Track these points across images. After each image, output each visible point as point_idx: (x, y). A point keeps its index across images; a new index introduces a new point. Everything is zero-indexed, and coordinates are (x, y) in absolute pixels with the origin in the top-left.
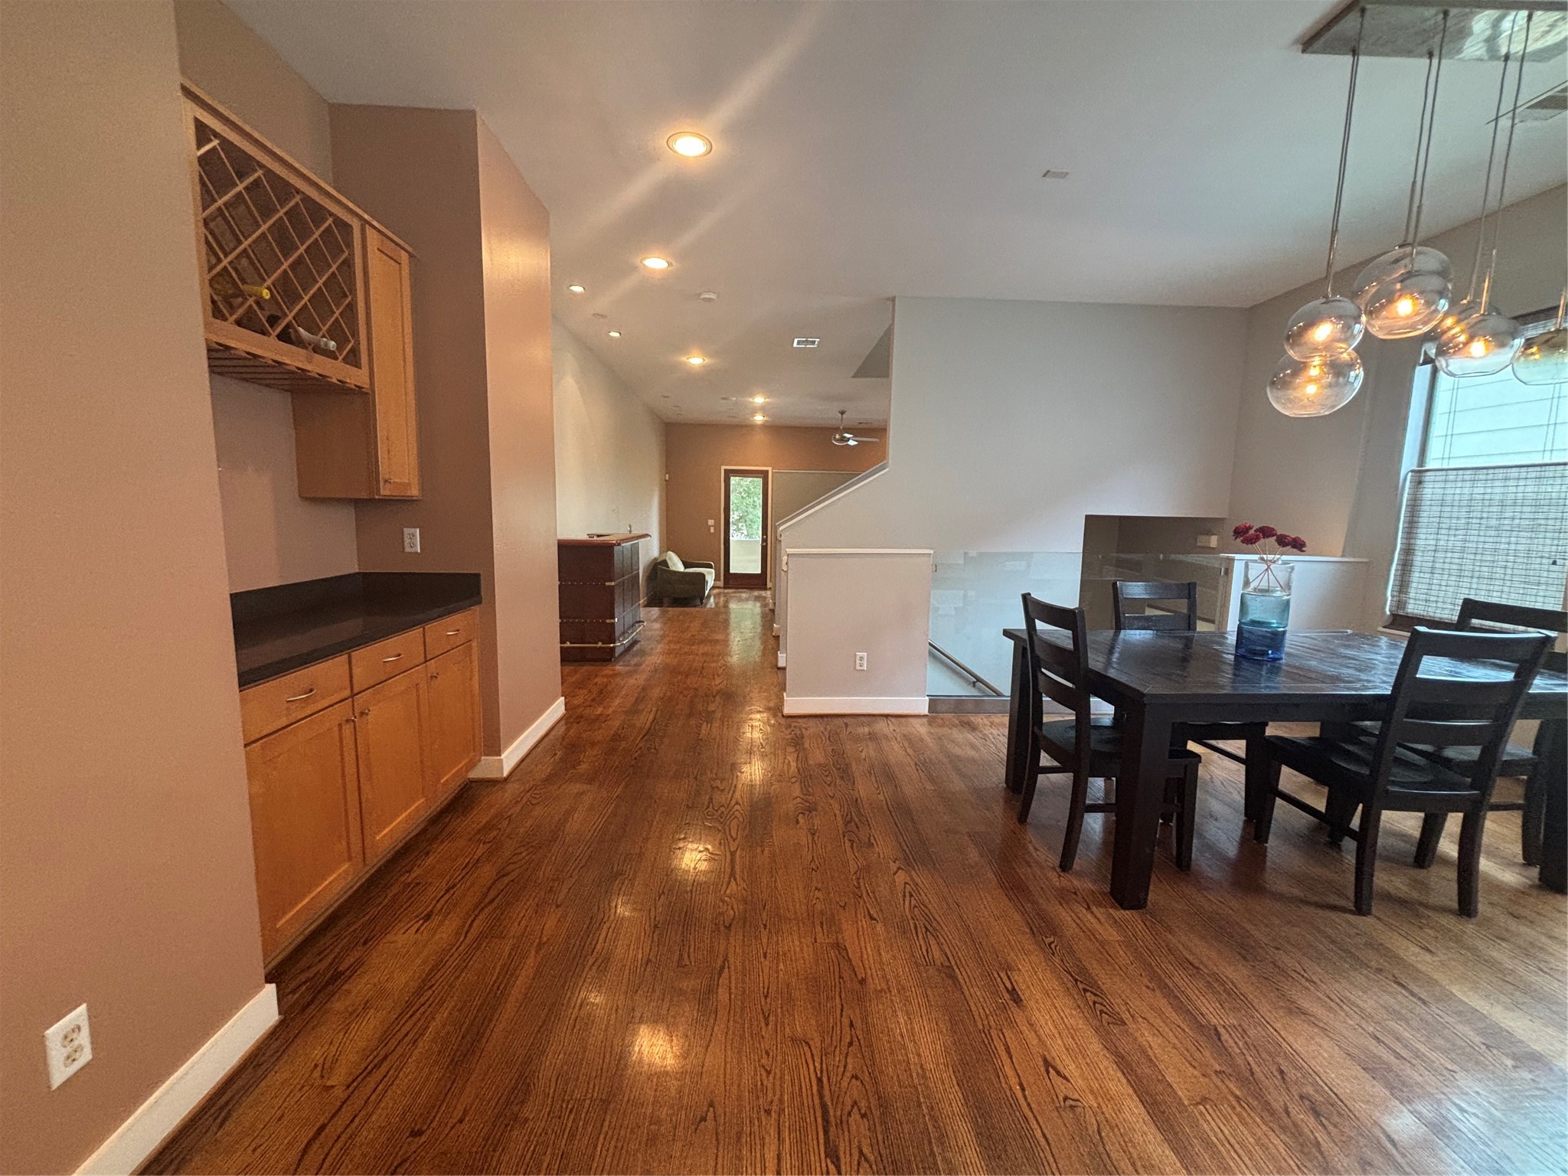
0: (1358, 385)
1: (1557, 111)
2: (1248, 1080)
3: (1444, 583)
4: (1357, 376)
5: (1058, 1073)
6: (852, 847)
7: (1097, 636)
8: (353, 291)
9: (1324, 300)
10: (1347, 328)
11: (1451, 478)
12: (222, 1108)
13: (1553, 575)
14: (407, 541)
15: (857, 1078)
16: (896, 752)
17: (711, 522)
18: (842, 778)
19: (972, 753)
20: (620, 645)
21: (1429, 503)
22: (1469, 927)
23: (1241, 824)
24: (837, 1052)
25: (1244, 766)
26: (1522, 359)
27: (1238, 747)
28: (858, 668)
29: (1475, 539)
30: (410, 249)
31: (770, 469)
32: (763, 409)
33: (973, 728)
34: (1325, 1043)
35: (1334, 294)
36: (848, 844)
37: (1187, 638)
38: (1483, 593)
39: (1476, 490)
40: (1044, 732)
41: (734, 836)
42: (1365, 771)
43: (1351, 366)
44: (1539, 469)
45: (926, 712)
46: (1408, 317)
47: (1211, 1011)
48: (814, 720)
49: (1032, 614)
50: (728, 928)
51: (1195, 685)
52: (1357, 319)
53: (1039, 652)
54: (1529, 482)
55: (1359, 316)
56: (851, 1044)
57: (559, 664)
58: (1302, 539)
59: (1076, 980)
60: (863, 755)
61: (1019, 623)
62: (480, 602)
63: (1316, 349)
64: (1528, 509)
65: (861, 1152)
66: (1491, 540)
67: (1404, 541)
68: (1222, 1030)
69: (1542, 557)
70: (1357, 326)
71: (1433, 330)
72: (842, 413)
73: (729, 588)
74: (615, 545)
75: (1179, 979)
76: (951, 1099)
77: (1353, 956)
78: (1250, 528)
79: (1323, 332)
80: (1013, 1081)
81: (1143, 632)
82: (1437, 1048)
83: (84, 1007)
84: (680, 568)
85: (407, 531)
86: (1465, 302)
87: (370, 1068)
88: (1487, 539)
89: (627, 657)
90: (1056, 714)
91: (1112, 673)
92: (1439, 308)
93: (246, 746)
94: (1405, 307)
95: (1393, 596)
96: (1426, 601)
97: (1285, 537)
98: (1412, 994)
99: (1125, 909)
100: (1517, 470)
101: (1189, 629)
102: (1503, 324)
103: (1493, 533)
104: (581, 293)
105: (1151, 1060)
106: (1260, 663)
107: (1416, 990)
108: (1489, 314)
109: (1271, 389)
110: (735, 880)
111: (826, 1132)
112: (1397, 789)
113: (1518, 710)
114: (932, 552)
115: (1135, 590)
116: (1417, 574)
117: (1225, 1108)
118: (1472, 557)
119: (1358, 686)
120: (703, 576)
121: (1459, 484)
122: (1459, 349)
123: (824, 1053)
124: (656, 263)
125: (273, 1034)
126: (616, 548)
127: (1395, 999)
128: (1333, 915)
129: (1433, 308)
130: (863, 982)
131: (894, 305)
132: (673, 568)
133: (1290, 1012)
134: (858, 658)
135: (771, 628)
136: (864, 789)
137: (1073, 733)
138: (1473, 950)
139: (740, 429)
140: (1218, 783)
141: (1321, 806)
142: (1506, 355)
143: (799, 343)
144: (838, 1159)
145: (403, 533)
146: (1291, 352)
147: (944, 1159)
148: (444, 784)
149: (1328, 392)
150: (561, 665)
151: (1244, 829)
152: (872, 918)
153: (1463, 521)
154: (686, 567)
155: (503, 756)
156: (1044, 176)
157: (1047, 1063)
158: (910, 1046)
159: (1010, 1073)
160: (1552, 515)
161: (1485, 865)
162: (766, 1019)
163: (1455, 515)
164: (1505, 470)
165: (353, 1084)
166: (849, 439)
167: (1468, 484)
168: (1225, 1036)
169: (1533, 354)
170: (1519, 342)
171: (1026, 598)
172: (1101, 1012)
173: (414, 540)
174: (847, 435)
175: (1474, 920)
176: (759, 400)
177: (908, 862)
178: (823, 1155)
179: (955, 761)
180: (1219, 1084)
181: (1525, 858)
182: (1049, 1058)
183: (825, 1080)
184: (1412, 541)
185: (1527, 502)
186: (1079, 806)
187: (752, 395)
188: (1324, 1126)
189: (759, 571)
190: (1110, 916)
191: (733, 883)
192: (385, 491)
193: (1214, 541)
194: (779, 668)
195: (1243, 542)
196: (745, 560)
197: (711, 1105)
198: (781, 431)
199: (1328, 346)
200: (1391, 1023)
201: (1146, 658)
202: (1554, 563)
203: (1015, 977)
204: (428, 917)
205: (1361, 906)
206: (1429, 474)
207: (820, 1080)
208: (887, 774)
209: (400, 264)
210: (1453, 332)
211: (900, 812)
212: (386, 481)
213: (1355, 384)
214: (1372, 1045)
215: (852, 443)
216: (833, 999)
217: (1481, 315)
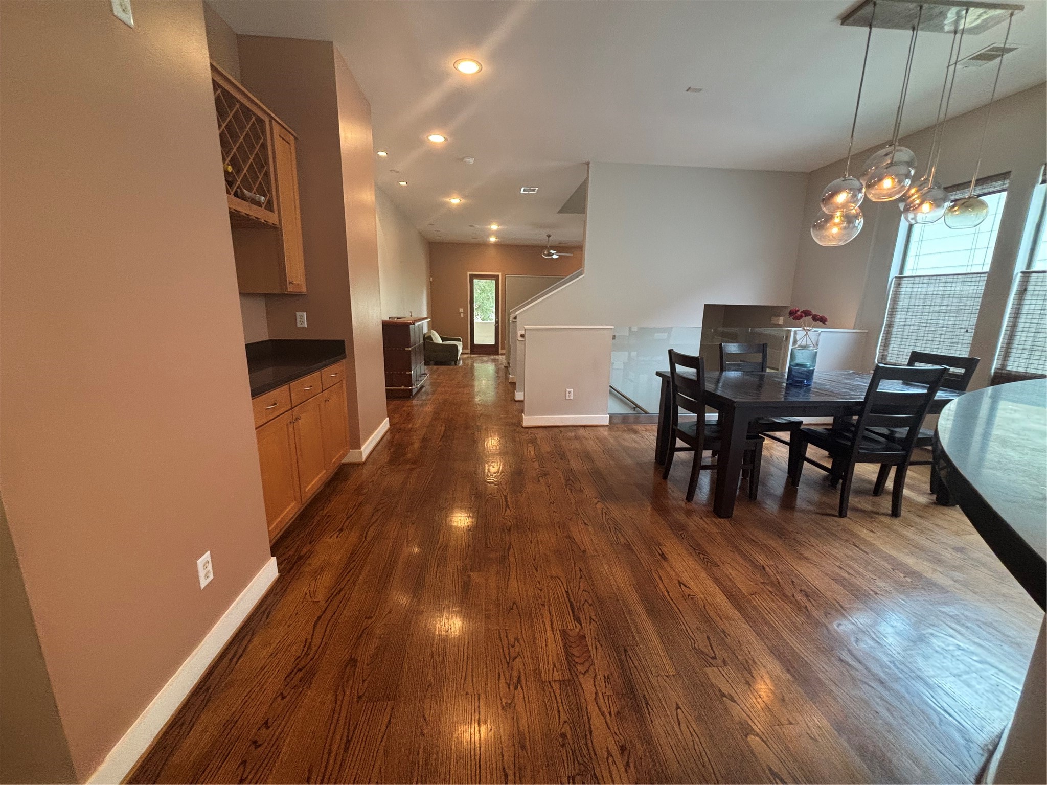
0: (860, 228)
1: (985, 62)
2: (777, 585)
3: (908, 344)
4: (860, 222)
5: (685, 586)
6: (571, 492)
7: (710, 374)
8: (267, 163)
9: (843, 179)
10: (854, 196)
11: (917, 281)
12: (264, 612)
13: (965, 338)
14: (298, 320)
15: (585, 591)
16: (592, 446)
17: (461, 310)
18: (562, 459)
19: (636, 445)
20: (415, 388)
21: (903, 296)
22: (896, 521)
23: (786, 478)
24: (575, 581)
25: (788, 447)
26: (950, 214)
27: (786, 436)
28: (568, 398)
29: (926, 318)
30: (294, 134)
31: (500, 274)
32: (496, 234)
33: (636, 432)
34: (816, 570)
35: (849, 176)
36: (569, 491)
37: (761, 375)
38: (928, 349)
39: (930, 289)
40: (678, 428)
41: (505, 487)
42: (849, 443)
43: (856, 217)
44: (964, 276)
45: (608, 424)
46: (889, 189)
47: (761, 559)
48: (541, 429)
49: (673, 360)
50: (510, 530)
51: (766, 397)
52: (860, 190)
53: (677, 383)
54: (958, 284)
55: (862, 188)
56: (581, 578)
57: (385, 399)
58: (825, 316)
59: (695, 549)
60: (572, 447)
61: (666, 368)
62: (345, 357)
63: (838, 208)
64: (956, 300)
65: (590, 617)
66: (935, 318)
67: (888, 319)
68: (766, 567)
69: (961, 328)
70: (860, 194)
71: (904, 195)
72: (549, 236)
73: (474, 354)
74: (411, 324)
75: (746, 547)
76: (633, 598)
77: (836, 535)
78: (798, 311)
79: (841, 198)
80: (664, 590)
81: (736, 372)
82: (869, 571)
83: (208, 553)
84: (440, 341)
85: (298, 314)
86: (923, 179)
87: (335, 594)
88: (933, 318)
89: (419, 395)
90: (686, 417)
91: (719, 393)
92: (905, 184)
93: (256, 429)
94: (887, 183)
95: (879, 352)
96: (897, 354)
97: (817, 316)
98: (861, 550)
99: (720, 517)
100: (952, 277)
101: (762, 371)
102: (939, 193)
103: (936, 314)
104: (385, 157)
105: (731, 580)
106: (800, 387)
107: (863, 548)
108: (933, 188)
109: (813, 229)
110: (509, 508)
111: (573, 612)
112: (864, 451)
113: (927, 410)
114: (613, 327)
115: (732, 348)
116: (893, 339)
117: (765, 596)
118: (924, 328)
119: (848, 397)
120: (456, 346)
121: (920, 285)
122: (916, 208)
123: (568, 582)
124: (437, 139)
125: (278, 581)
126: (411, 326)
127: (853, 552)
128: (828, 518)
129: (902, 184)
130: (584, 552)
131: (588, 167)
132: (435, 342)
133: (800, 559)
134: (567, 392)
135: (507, 378)
136: (575, 464)
137: (695, 428)
138: (895, 532)
139: (477, 246)
140: (775, 458)
141: (829, 466)
142: (940, 212)
143: (524, 190)
144: (580, 621)
145: (295, 316)
146: (824, 209)
147: (631, 619)
148: (334, 463)
149: (844, 232)
150: (387, 401)
151: (787, 480)
152: (585, 524)
153: (921, 307)
154: (443, 341)
155: (362, 450)
156: (687, 91)
157: (680, 583)
158: (612, 578)
159: (661, 586)
160: (968, 304)
161: (906, 492)
162: (537, 570)
163: (917, 304)
164: (946, 277)
165: (329, 600)
166: (553, 254)
167: (925, 285)
168: (767, 569)
169: (955, 211)
170: (947, 204)
171: (671, 352)
172: (707, 562)
173: (302, 319)
174: (552, 252)
175: (898, 518)
176: (494, 227)
177: (602, 498)
178: (573, 621)
179: (626, 449)
180: (763, 587)
181: (931, 490)
182: (681, 581)
183: (570, 592)
184: (893, 320)
185: (956, 296)
186: (697, 466)
187: (490, 224)
188: (811, 601)
189: (493, 343)
190: (713, 521)
191: (508, 510)
192: (290, 289)
193: (781, 320)
194: (516, 401)
195: (794, 319)
196: (484, 335)
197: (514, 603)
198: (508, 248)
199: (845, 205)
200: (848, 562)
201: (738, 386)
202: (967, 331)
203: (663, 548)
204: (341, 530)
205: (842, 514)
206: (905, 279)
207: (567, 593)
208: (587, 456)
209: (289, 144)
210: (914, 197)
211: (597, 475)
212: (290, 283)
213: (859, 227)
214: (838, 570)
215: (555, 257)
216: (570, 559)
217: (929, 188)
